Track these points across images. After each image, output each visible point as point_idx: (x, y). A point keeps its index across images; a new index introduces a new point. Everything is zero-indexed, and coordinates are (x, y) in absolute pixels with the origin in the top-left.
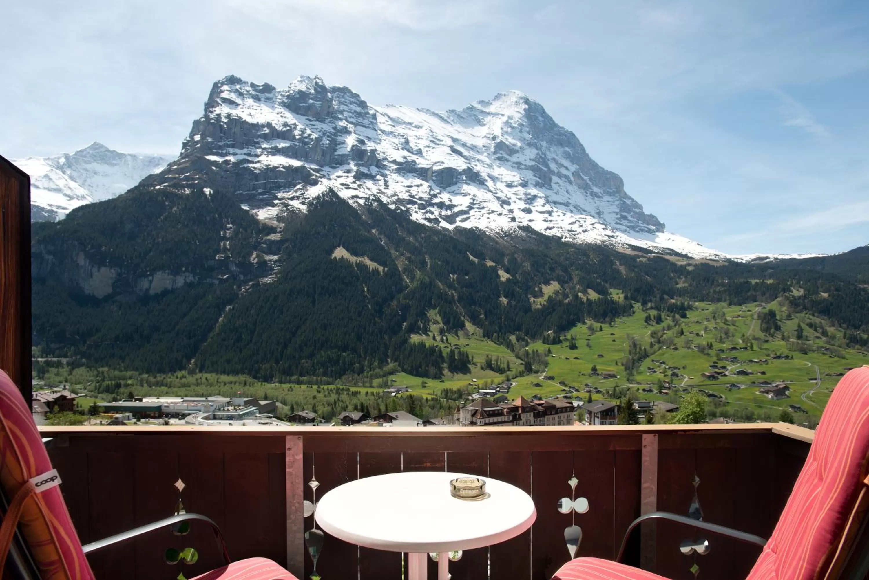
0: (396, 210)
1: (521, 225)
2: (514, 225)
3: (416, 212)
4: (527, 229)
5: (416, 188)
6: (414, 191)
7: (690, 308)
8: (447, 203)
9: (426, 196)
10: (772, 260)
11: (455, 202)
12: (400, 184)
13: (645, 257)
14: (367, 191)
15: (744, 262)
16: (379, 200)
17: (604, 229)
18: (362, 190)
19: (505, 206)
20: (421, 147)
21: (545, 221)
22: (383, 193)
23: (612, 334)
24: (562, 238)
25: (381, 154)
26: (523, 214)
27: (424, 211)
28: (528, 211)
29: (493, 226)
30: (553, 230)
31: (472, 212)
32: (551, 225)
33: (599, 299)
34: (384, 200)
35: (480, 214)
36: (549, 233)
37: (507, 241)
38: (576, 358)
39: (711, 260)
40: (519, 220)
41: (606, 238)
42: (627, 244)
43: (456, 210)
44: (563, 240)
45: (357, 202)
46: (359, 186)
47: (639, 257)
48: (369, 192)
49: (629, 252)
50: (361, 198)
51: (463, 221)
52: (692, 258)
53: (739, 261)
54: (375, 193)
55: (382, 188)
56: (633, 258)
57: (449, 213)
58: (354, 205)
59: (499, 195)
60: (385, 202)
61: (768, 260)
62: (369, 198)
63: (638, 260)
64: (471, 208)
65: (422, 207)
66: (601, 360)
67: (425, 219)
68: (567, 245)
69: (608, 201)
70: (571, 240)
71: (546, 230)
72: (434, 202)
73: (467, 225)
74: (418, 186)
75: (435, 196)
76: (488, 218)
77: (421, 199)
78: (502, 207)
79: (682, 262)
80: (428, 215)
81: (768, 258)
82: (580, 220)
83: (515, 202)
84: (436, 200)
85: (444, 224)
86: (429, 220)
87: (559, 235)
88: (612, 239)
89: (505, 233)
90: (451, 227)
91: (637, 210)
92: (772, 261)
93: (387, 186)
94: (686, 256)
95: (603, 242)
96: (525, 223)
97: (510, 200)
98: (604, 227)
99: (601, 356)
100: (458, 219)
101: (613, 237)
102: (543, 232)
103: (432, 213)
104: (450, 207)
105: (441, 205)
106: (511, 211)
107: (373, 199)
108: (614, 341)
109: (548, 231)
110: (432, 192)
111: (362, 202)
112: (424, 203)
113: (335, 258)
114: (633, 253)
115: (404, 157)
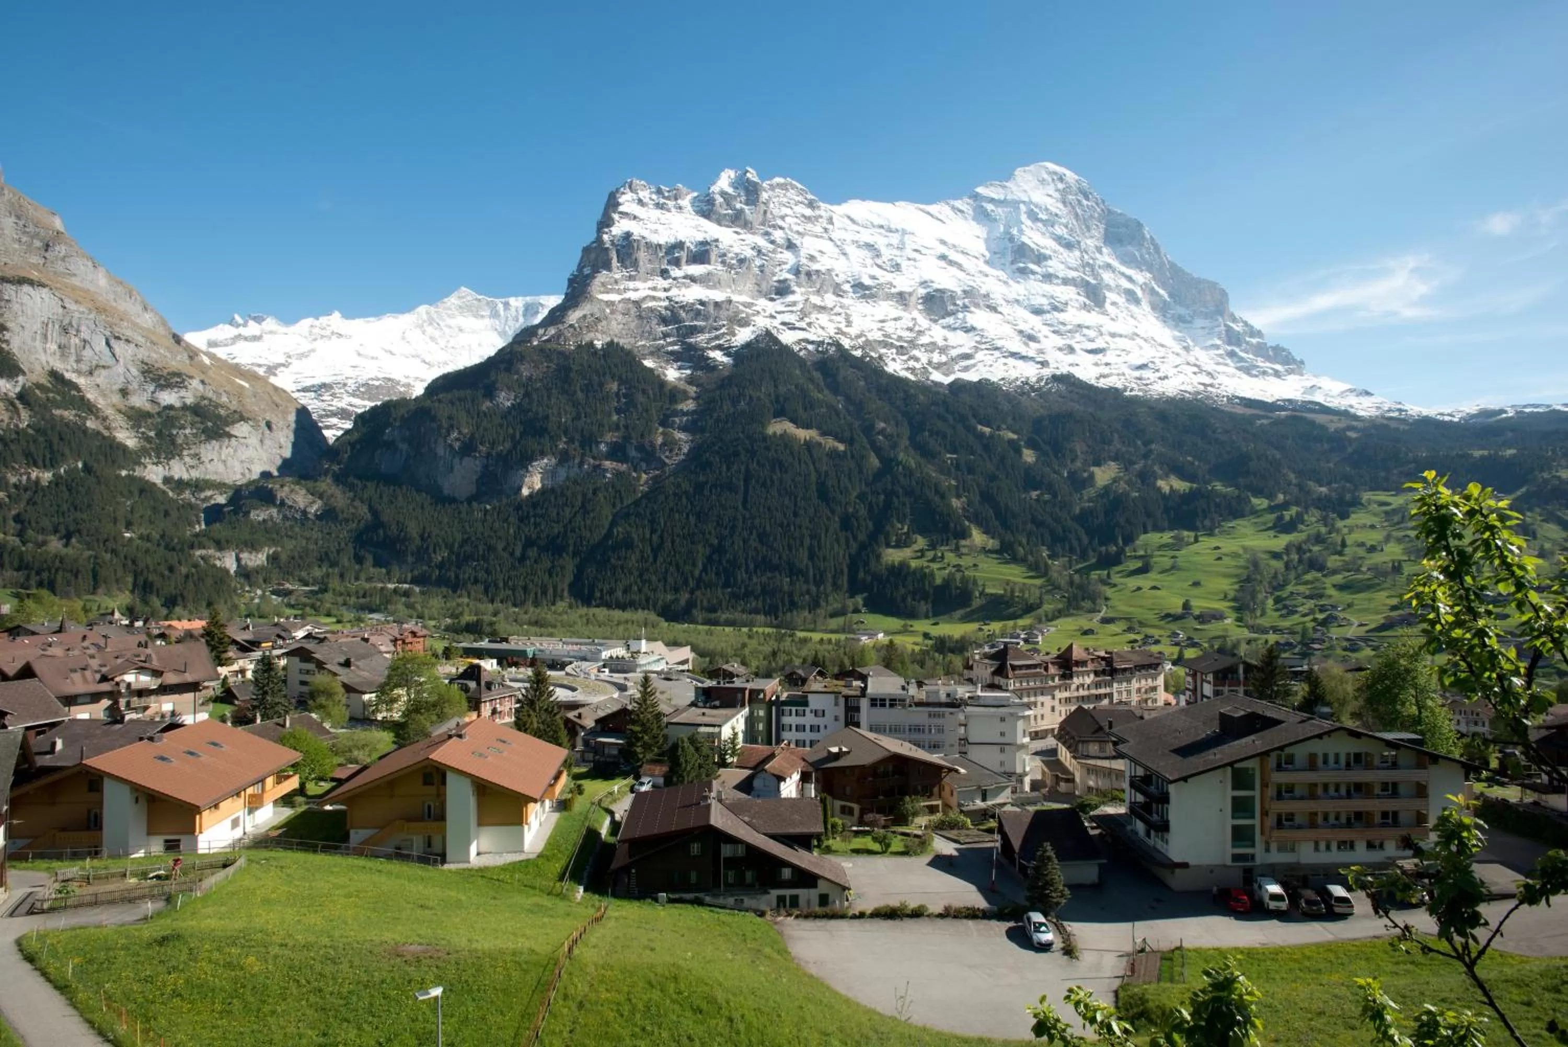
0: (863, 357)
1: (1058, 373)
2: (1047, 372)
3: (894, 360)
4: (1066, 380)
5: (893, 322)
6: (890, 327)
7: (1356, 503)
8: (941, 343)
9: (907, 335)
10: (1510, 415)
11: (950, 343)
12: (869, 318)
13: (1267, 418)
14: (820, 332)
15: (1456, 420)
16: (838, 345)
17: (1195, 373)
18: (813, 330)
19: (1031, 344)
20: (899, 260)
21: (1096, 364)
22: (844, 334)
23: (1217, 548)
24: (1125, 390)
25: (841, 275)
26: (1060, 355)
27: (905, 358)
28: (1071, 350)
29: (1013, 374)
30: (1110, 379)
31: (979, 356)
32: (1106, 370)
33: (1191, 488)
34: (846, 343)
35: (991, 358)
36: (1103, 383)
37: (1033, 400)
38: (1154, 588)
39: (1391, 418)
40: (1055, 365)
41: (1202, 388)
42: (1237, 397)
43: (954, 353)
44: (1127, 393)
45: (805, 348)
46: (809, 324)
47: (1259, 417)
48: (824, 334)
49: (1240, 410)
50: (812, 343)
51: (966, 369)
52: (1355, 418)
53: (1447, 418)
54: (832, 334)
55: (842, 326)
56: (1251, 420)
57: (944, 359)
58: (801, 354)
59: (1022, 326)
60: (847, 347)
61: (1504, 415)
62: (822, 342)
63: (1259, 422)
64: (977, 349)
65: (901, 350)
66: (1196, 591)
67: (908, 369)
68: (1134, 400)
69: (1203, 328)
70: (1141, 394)
71: (1098, 378)
72: (920, 342)
73: (972, 376)
74: (895, 319)
75: (920, 333)
76: (1005, 364)
77: (900, 338)
78: (1026, 345)
79: (1334, 425)
80: (912, 363)
81: (1502, 411)
82: (1156, 360)
83: (1046, 337)
84: (924, 340)
85: (936, 376)
86: (913, 370)
87: (1119, 385)
88: (1209, 389)
89: (1032, 387)
90: (946, 380)
91: (1254, 341)
92: (1511, 418)
93: (849, 323)
94: (1344, 414)
95: (1198, 393)
96: (1064, 370)
97: (1039, 335)
98: (1196, 369)
99: (1196, 584)
100: (957, 367)
101: (1212, 385)
102: (1093, 382)
103: (917, 359)
104: (943, 350)
105: (932, 347)
106: (1041, 352)
107: (828, 344)
108: (1219, 559)
109: (1102, 380)
110: (917, 328)
111: (810, 347)
112: (905, 345)
113: (775, 433)
114: (1249, 411)
115: (873, 278)
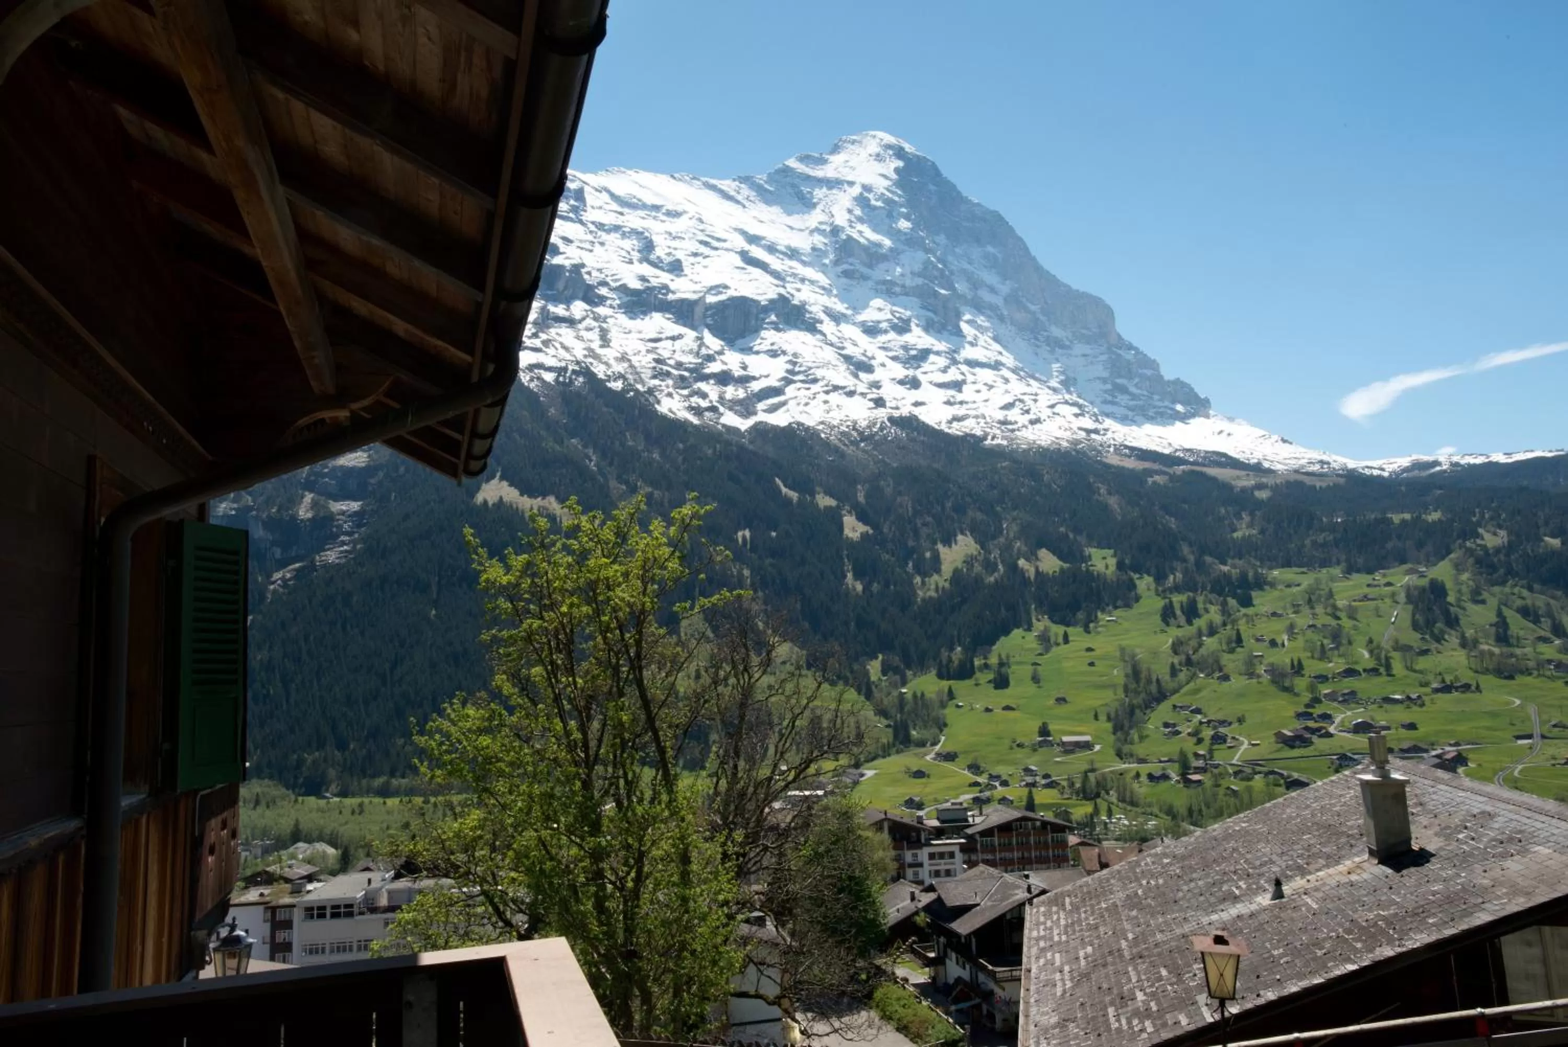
0: (624, 391)
1: (896, 414)
2: (882, 414)
3: (670, 395)
4: (909, 423)
5: (670, 342)
6: (664, 350)
7: (1260, 584)
8: (738, 372)
9: (690, 360)
10: (1445, 467)
11: (752, 371)
12: (634, 335)
13: (1165, 473)
14: (562, 353)
15: (1386, 474)
16: (587, 373)
17: (1076, 415)
18: (551, 351)
19: (862, 375)
20: (680, 254)
21: (948, 403)
22: (597, 357)
23: (1089, 650)
24: (985, 438)
25: (594, 274)
26: (901, 391)
27: (685, 392)
28: (914, 384)
29: (835, 417)
30: (966, 423)
31: (790, 391)
32: (960, 411)
33: (1062, 570)
34: (600, 371)
35: (808, 393)
36: (956, 429)
37: (864, 451)
38: (1007, 708)
39: (1308, 474)
40: (893, 404)
41: (1083, 434)
42: (1126, 447)
43: (756, 386)
44: (988, 442)
45: (539, 378)
46: (546, 343)
47: (1149, 473)
48: (568, 357)
49: (1131, 464)
50: (550, 369)
51: (773, 409)
52: (1270, 471)
53: (1376, 472)
54: (580, 357)
55: (596, 345)
56: (1139, 477)
57: (741, 394)
58: (532, 385)
59: (850, 350)
60: (601, 376)
61: (1438, 468)
62: (565, 369)
63: (1150, 480)
64: (789, 382)
65: (682, 382)
66: (1063, 709)
67: (691, 408)
68: (997, 453)
69: (1085, 355)
70: (1005, 443)
71: (950, 422)
72: (707, 371)
73: (780, 419)
74: (673, 338)
75: (710, 358)
76: (826, 402)
77: (679, 365)
78: (856, 376)
79: (1246, 481)
80: (695, 400)
81: (1436, 463)
82: (1026, 398)
83: (883, 365)
84: (714, 368)
85: (730, 419)
86: (698, 411)
87: (978, 432)
88: (1093, 436)
89: (861, 433)
90: (744, 424)
91: (1149, 372)
92: (1445, 471)
93: (605, 341)
94: (1257, 468)
95: (1076, 442)
96: (905, 410)
97: (873, 362)
98: (1076, 410)
99: (1061, 700)
100: (761, 406)
101: (1096, 431)
102: (944, 427)
103: (704, 396)
104: (744, 380)
105: (724, 378)
106: (876, 385)
107: (574, 372)
108: (1092, 664)
109: (955, 424)
110: (704, 351)
111: (549, 377)
112: (686, 374)
113: (485, 502)
114: (1139, 465)
115: (643, 279)
